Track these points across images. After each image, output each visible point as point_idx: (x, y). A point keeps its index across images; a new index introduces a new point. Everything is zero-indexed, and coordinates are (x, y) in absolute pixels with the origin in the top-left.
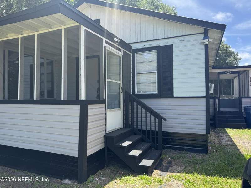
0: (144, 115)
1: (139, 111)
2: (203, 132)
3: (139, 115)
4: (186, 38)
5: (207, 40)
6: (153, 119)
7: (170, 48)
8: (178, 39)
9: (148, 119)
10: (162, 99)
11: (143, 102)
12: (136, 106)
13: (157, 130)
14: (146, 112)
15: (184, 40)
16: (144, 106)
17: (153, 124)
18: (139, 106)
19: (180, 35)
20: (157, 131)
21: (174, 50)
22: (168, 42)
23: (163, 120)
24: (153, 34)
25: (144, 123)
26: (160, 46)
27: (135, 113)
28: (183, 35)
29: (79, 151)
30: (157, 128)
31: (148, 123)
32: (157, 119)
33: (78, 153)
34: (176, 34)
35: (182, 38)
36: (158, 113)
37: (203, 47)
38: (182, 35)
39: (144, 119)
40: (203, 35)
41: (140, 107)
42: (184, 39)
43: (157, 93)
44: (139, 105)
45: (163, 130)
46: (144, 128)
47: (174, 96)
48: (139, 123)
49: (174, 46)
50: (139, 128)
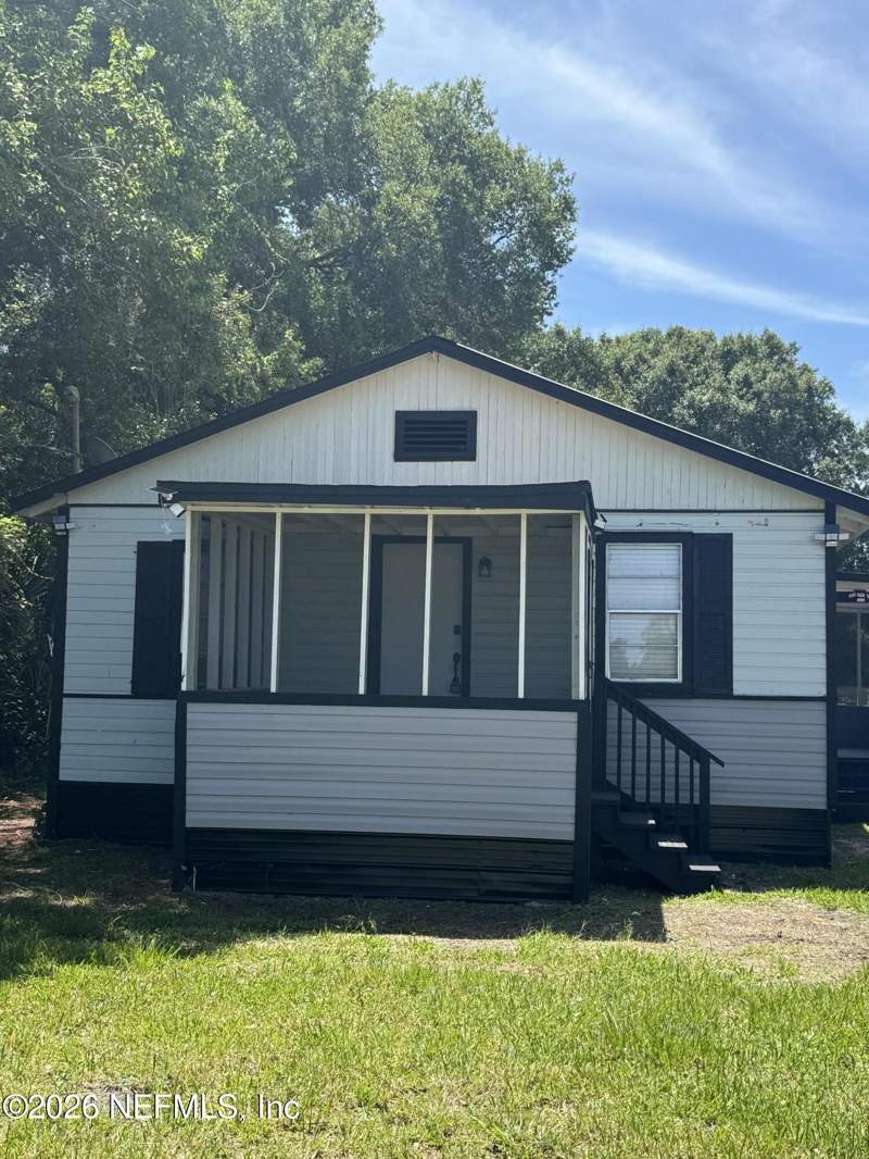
0: (656, 753)
1: (641, 738)
2: (821, 803)
3: (641, 753)
4: (773, 519)
5: (834, 536)
6: (685, 768)
7: (723, 543)
8: (749, 519)
9: (670, 766)
10: (695, 702)
11: (652, 708)
12: (630, 723)
13: (697, 801)
14: (663, 747)
15: (766, 525)
16: (656, 723)
17: (685, 781)
18: (639, 723)
19: (755, 508)
20: (696, 805)
21: (736, 549)
22: (717, 524)
23: (714, 766)
24: (669, 491)
26: (691, 534)
27: (627, 747)
28: (765, 508)
29: (576, 823)
30: (696, 795)
31: (670, 780)
32: (696, 766)
34: (743, 501)
35: (761, 518)
36: (702, 746)
37: (822, 553)
38: (759, 508)
39: (656, 767)
40: (821, 520)
41: (645, 725)
42: (766, 520)
43: (679, 679)
44: (640, 719)
45: (712, 803)
46: (655, 797)
47: (735, 693)
48: (626, 780)
49: (735, 538)
50: (640, 796)
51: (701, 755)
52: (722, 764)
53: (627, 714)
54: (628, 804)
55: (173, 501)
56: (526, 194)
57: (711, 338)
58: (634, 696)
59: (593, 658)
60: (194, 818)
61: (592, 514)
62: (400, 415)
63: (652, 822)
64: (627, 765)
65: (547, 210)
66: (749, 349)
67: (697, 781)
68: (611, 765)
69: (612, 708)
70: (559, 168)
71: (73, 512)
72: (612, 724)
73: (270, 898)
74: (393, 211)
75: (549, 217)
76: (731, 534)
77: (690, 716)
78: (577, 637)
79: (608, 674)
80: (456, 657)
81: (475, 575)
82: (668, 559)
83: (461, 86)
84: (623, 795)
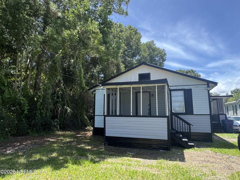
0: (181, 124)
1: (179, 121)
2: (210, 132)
3: (179, 124)
4: (198, 86)
5: (209, 88)
6: (186, 126)
7: (190, 90)
8: (194, 86)
9: (184, 126)
10: (187, 115)
11: (181, 117)
13: (189, 131)
14: (182, 123)
16: (181, 119)
17: (186, 128)
22: (189, 87)
23: (191, 126)
25: (179, 128)
26: (185, 89)
27: (176, 123)
29: (168, 137)
30: (189, 130)
31: (184, 128)
32: (188, 126)
33: (167, 138)
36: (189, 122)
37: (207, 91)
39: (181, 126)
40: (206, 86)
43: (184, 112)
44: (178, 118)
45: (191, 131)
46: (182, 131)
47: (194, 114)
48: (176, 128)
49: (192, 89)
50: (179, 130)
51: (189, 124)
52: (193, 126)
53: (176, 118)
54: (177, 132)
55: (102, 86)
56: (160, 53)
57: (185, 71)
58: (177, 115)
59: (170, 109)
60: (107, 134)
61: (168, 86)
62: (139, 74)
63: (181, 136)
64: (176, 126)
65: (162, 54)
66: (189, 72)
67: (188, 128)
68: (174, 126)
69: (174, 117)
70: (164, 50)
71: (96, 91)
72: (174, 119)
73: (118, 148)
74: (143, 56)
75: (163, 55)
76: (191, 89)
77: (187, 118)
78: (166, 105)
79: (173, 111)
80: (149, 109)
81: (151, 96)
82: (181, 93)
83: (151, 41)
84: (176, 131)
